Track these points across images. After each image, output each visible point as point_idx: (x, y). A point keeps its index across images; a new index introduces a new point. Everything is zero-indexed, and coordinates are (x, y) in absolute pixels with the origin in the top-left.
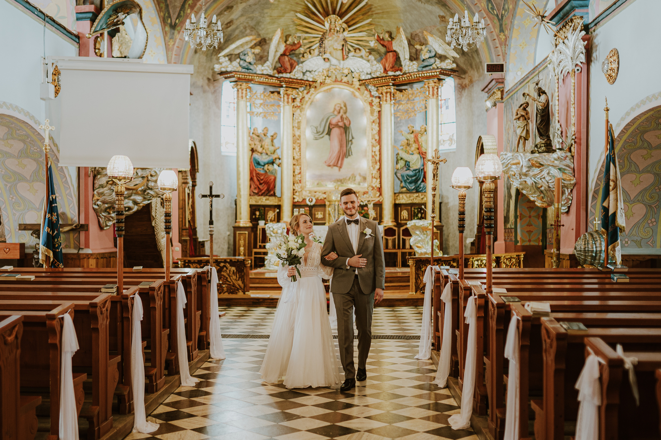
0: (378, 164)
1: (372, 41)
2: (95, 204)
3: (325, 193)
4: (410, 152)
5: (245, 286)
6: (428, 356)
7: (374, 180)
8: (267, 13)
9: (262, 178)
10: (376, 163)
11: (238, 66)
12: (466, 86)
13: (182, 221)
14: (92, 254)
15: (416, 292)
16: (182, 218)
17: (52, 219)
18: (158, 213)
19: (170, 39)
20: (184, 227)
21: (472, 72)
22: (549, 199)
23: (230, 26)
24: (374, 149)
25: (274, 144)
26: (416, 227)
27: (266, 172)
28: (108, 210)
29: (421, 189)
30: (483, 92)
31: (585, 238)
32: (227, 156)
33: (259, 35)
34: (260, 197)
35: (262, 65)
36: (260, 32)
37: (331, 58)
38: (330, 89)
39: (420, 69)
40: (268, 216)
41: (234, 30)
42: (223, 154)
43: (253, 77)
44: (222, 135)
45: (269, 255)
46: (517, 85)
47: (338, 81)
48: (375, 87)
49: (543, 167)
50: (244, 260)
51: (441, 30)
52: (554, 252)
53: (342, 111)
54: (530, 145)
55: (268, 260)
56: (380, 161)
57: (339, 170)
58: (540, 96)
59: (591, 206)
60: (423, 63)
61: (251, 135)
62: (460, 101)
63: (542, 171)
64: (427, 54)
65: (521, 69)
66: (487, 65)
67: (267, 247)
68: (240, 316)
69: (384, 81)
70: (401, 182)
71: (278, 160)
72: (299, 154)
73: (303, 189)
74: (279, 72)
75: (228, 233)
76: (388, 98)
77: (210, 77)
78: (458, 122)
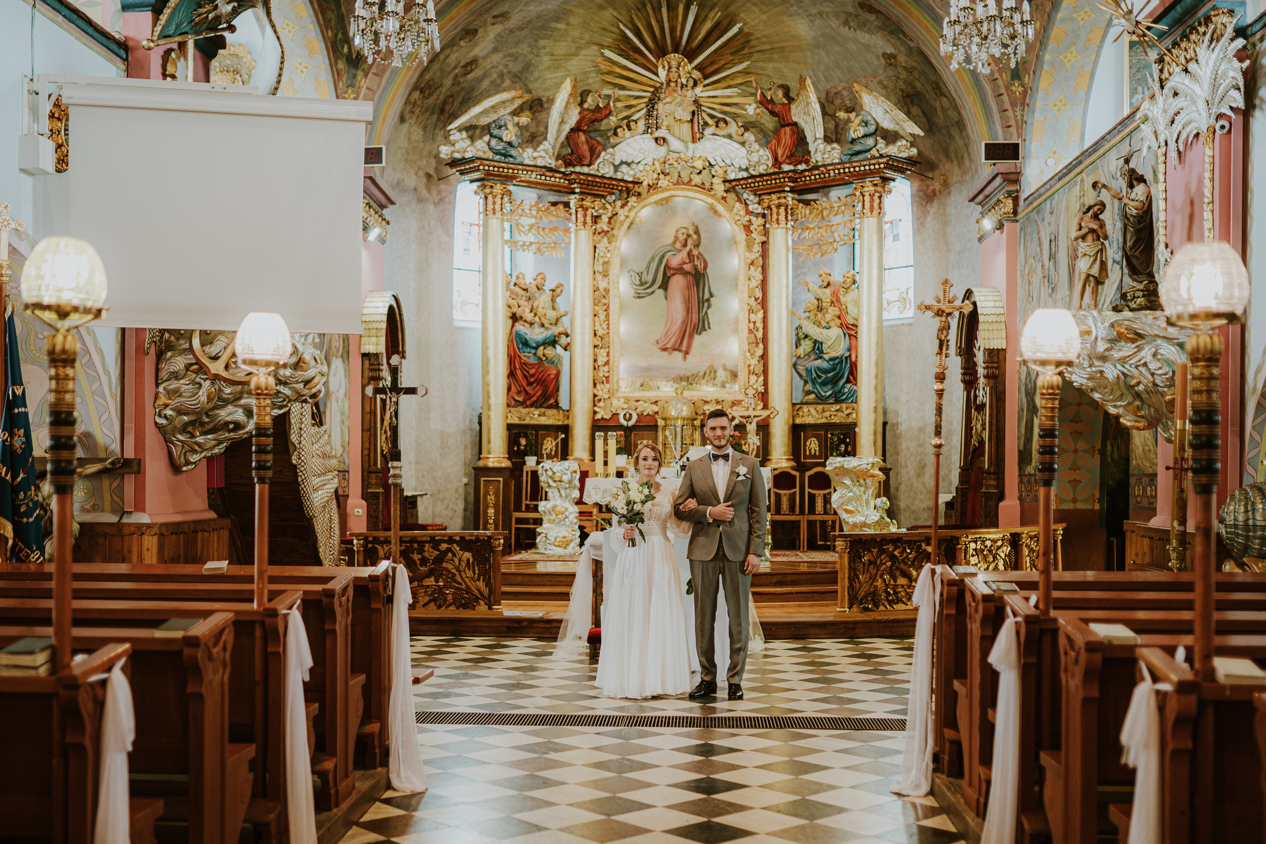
0: (761, 346)
1: (750, 105)
2: (160, 416)
3: (656, 403)
4: (824, 324)
5: (491, 592)
6: (925, 788)
7: (753, 378)
8: (544, 48)
9: (533, 371)
10: (757, 344)
11: (487, 149)
12: (935, 195)
13: (369, 455)
15: (850, 607)
16: (369, 449)
17: (11, 445)
18: (305, 436)
19: (348, 87)
20: (373, 468)
21: (948, 166)
22: (1152, 410)
23: (472, 71)
24: (753, 317)
25: (557, 307)
26: (843, 471)
27: (540, 359)
28: (190, 429)
29: (844, 397)
30: (972, 204)
31: (1246, 498)
32: (464, 328)
33: (529, 91)
34: (527, 410)
35: (535, 149)
36: (531, 86)
37: (669, 137)
38: (667, 200)
39: (845, 158)
40: (544, 447)
41: (480, 80)
42: (456, 324)
43: (516, 171)
44: (454, 287)
45: (545, 525)
46: (1053, 182)
47: (684, 184)
48: (755, 194)
49: (1143, 342)
50: (490, 538)
51: (885, 83)
52: (1173, 528)
53: (690, 242)
54: (1109, 291)
55: (542, 535)
56: (765, 339)
57: (685, 358)
58: (1131, 186)
59: (1253, 428)
60: (851, 146)
61: (512, 287)
62: (922, 224)
63: (1140, 349)
64: (860, 128)
65: (1055, 153)
66: (986, 144)
67: (540, 509)
69: (773, 182)
70: (806, 382)
71: (564, 337)
72: (605, 327)
73: (613, 395)
74: (567, 164)
75: (465, 480)
76: (782, 217)
77: (432, 172)
78: (917, 265)
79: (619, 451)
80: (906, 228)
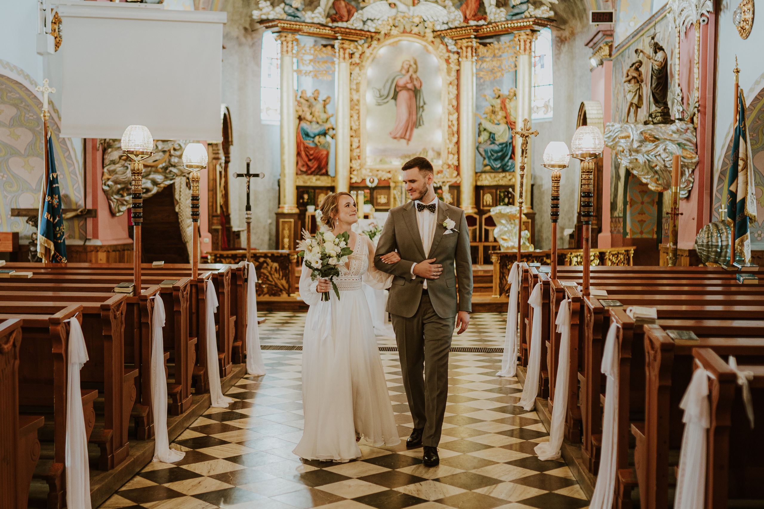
0: (456, 136)
2: (105, 185)
3: (389, 172)
4: (496, 122)
5: (290, 286)
6: (513, 373)
7: (451, 156)
9: (311, 152)
10: (453, 134)
11: (282, 12)
12: (566, 39)
13: (212, 206)
14: (101, 247)
15: (500, 295)
16: (213, 202)
17: (52, 203)
18: (182, 195)
20: (215, 214)
21: (574, 22)
22: (665, 181)
24: (451, 118)
25: (326, 111)
26: (501, 215)
27: (316, 145)
28: (121, 192)
29: (508, 168)
30: (587, 47)
31: (709, 230)
32: (268, 125)
34: (309, 177)
35: (313, 12)
37: (398, 3)
38: (397, 42)
39: (509, 18)
42: (263, 123)
43: (301, 27)
44: (262, 98)
46: (629, 39)
47: (407, 33)
48: (453, 39)
49: (659, 142)
50: (288, 254)
52: (670, 246)
53: (411, 70)
54: (643, 114)
56: (458, 132)
57: (408, 144)
58: (656, 52)
59: (717, 191)
60: (512, 10)
61: (298, 99)
62: (558, 59)
63: (657, 146)
65: (634, 18)
66: (593, 13)
68: (284, 323)
69: (464, 32)
70: (484, 158)
71: (331, 130)
72: (357, 123)
73: (362, 167)
74: (333, 21)
75: (269, 221)
76: (469, 54)
77: (247, 26)
78: (555, 84)
79: (366, 202)
80: (549, 60)
